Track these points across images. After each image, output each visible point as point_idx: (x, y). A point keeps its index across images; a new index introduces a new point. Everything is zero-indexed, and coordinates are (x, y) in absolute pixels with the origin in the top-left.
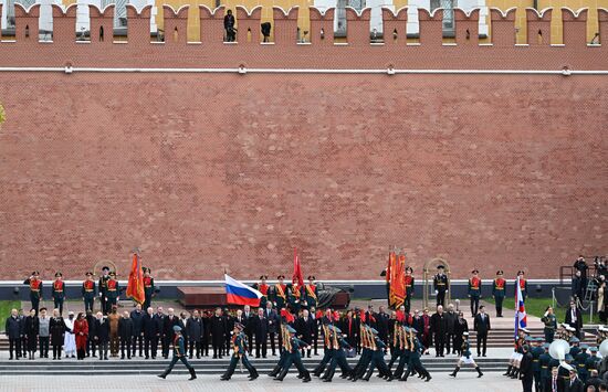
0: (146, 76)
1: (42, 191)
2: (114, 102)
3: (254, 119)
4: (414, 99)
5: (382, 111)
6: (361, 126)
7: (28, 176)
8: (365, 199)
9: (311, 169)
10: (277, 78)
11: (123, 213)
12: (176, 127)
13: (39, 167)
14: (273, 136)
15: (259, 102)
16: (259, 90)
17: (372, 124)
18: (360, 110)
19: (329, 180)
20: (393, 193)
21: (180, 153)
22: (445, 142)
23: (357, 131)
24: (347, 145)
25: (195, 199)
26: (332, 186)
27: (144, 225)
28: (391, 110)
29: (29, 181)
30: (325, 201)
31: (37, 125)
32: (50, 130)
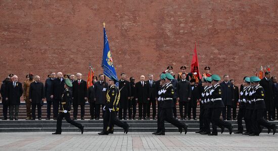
1: (54, 53)
2: (96, 7)
3: (172, 16)
4: (261, 5)
5: (243, 12)
6: (231, 19)
7: (47, 45)
8: (234, 59)
9: (203, 42)
12: (129, 20)
13: (53, 41)
14: (182, 25)
15: (174, 7)
17: (238, 18)
18: (230, 11)
19: (213, 48)
20: (249, 55)
21: (131, 34)
23: (229, 22)
24: (223, 30)
25: (139, 58)
26: (215, 52)
28: (248, 11)
29: (47, 48)
30: (211, 60)
31: (53, 18)
32: (60, 21)
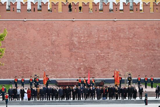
0: (47, 22)
1: (18, 54)
2: (38, 29)
3: (77, 33)
4: (122, 28)
5: (113, 31)
6: (107, 35)
8: (108, 56)
9: (93, 47)
10: (83, 22)
11: (41, 60)
12: (55, 36)
13: (17, 47)
14: (82, 38)
15: (78, 29)
16: (78, 25)
17: (110, 35)
18: (107, 31)
19: (98, 50)
20: (116, 54)
21: (56, 43)
22: (130, 40)
23: (106, 36)
24: (103, 41)
25: (61, 56)
26: (99, 52)
27: (46, 63)
28: (115, 31)
29: (14, 51)
30: (97, 56)
31: (16, 35)
32: (20, 37)
